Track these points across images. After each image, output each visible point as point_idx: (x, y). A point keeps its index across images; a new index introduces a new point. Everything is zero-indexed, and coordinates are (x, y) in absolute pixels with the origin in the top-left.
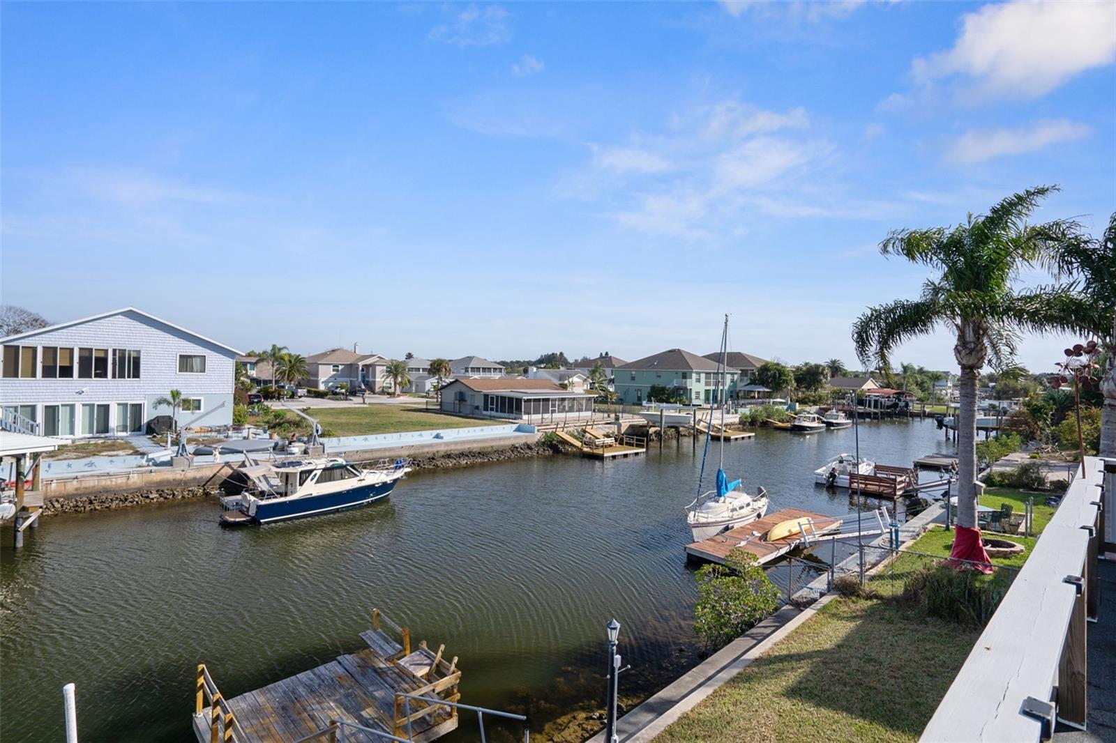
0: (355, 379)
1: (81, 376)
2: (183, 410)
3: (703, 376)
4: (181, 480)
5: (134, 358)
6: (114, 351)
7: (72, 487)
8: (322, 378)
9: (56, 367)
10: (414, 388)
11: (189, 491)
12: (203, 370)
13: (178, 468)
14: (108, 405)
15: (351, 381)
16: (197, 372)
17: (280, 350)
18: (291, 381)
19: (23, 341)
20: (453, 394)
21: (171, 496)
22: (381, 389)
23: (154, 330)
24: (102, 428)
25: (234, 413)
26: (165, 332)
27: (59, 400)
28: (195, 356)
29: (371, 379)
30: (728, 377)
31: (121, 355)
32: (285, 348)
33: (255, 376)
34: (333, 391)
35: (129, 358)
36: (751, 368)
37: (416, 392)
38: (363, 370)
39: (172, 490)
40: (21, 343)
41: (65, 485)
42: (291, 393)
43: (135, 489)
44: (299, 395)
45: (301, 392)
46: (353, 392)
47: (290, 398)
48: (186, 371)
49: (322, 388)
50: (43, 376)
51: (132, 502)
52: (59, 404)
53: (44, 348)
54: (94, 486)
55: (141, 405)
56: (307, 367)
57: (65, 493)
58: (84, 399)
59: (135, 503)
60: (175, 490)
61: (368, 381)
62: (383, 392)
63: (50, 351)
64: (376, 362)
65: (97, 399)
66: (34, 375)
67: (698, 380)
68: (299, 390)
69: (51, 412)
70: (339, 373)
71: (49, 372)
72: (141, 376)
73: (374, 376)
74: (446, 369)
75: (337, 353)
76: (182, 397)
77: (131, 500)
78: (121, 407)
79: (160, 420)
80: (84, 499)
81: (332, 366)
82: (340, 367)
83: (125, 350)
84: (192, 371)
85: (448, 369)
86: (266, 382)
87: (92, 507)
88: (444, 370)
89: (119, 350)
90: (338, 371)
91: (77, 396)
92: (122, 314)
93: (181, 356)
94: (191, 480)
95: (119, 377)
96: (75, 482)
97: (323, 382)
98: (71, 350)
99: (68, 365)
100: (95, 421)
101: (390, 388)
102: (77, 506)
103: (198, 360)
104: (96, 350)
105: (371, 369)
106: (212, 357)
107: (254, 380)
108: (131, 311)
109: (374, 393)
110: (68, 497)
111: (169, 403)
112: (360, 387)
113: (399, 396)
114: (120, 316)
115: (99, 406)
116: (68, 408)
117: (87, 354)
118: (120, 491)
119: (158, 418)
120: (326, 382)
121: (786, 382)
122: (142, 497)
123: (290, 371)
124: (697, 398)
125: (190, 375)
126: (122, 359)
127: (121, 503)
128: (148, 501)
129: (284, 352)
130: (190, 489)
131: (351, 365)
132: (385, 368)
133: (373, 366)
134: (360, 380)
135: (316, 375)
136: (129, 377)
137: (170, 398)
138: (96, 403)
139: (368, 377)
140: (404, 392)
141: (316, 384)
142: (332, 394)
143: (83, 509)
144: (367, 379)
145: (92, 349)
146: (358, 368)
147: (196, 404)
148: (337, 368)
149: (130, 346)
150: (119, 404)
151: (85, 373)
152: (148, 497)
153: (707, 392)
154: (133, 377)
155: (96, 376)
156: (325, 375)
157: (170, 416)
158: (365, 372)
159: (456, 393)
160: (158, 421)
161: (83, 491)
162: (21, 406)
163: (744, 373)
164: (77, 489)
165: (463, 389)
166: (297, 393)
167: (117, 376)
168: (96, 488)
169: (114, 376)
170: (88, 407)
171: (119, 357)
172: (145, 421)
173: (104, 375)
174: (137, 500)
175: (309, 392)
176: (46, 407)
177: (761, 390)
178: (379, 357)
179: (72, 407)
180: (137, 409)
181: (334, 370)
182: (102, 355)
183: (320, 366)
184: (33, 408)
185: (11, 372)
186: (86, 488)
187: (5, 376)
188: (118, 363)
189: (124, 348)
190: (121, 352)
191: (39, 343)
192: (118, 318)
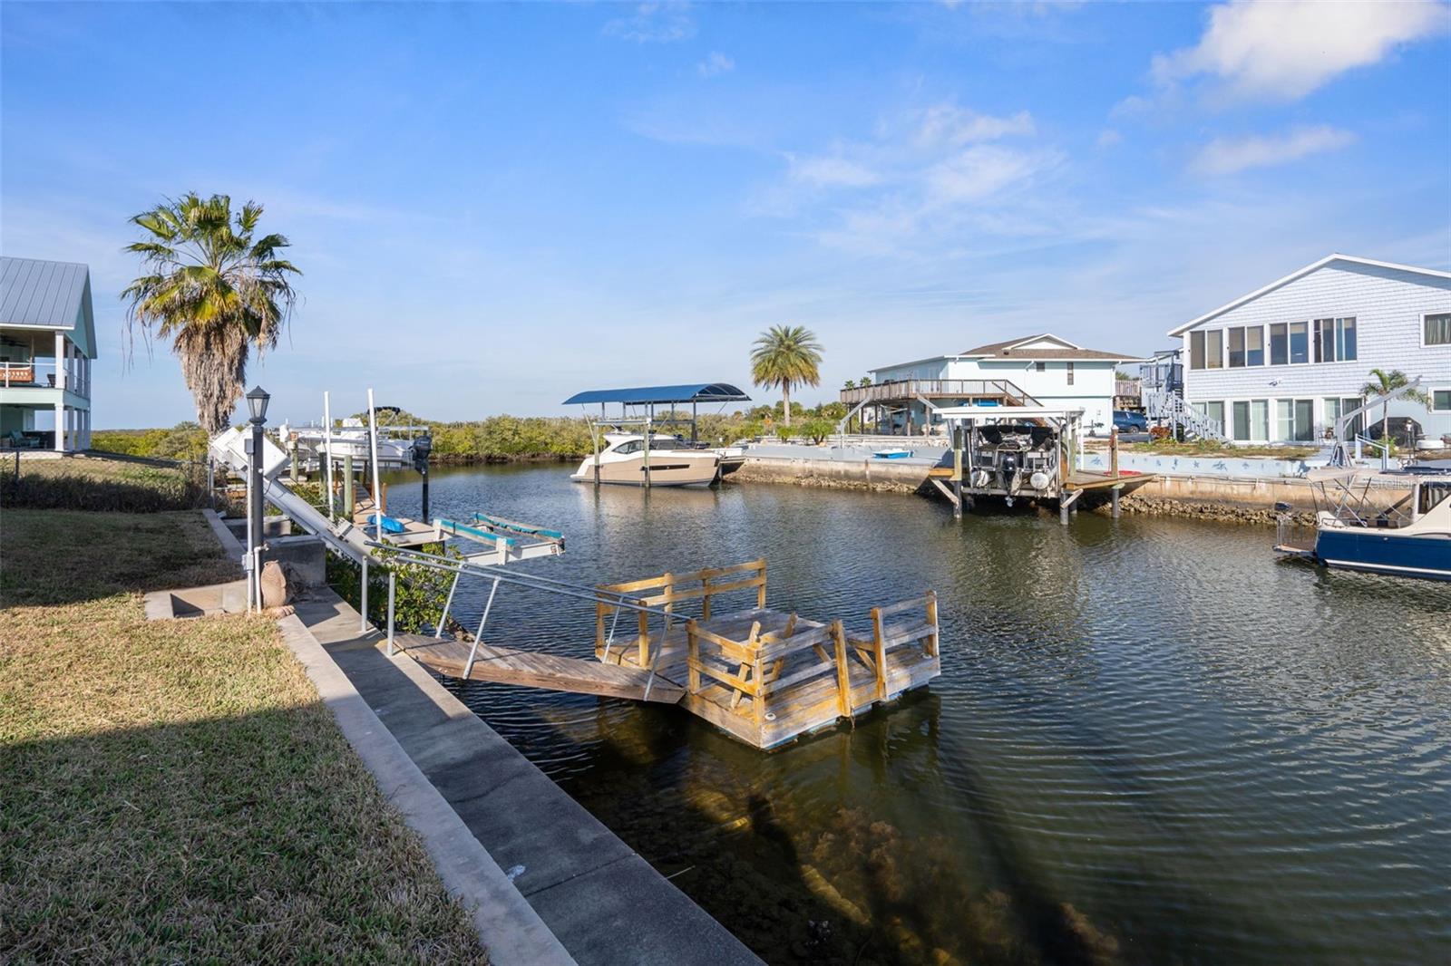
1: (1274, 362)
5: (1346, 330)
6: (1317, 323)
7: (1187, 488)
9: (1244, 352)
14: (1312, 401)
19: (1205, 325)
23: (1380, 281)
24: (1304, 432)
26: (1401, 281)
27: (1250, 394)
31: (1326, 328)
35: (1339, 331)
40: (1206, 327)
41: (1179, 485)
48: (1437, 342)
50: (1231, 365)
52: (1250, 399)
53: (1230, 329)
54: (1211, 492)
55: (1360, 399)
57: (1180, 495)
58: (1279, 393)
63: (1237, 333)
65: (1296, 393)
66: (1221, 365)
69: (1242, 409)
71: (1236, 360)
72: (1358, 357)
78: (1330, 403)
79: (1392, 424)
80: (1199, 505)
83: (1333, 319)
89: (1324, 320)
91: (1270, 388)
92: (1325, 266)
93: (1427, 318)
95: (1325, 361)
96: (1189, 483)
98: (1261, 329)
99: (1259, 348)
100: (1293, 423)
102: (1185, 511)
104: (1291, 324)
108: (1339, 259)
110: (1183, 500)
111: (1378, 393)
115: (1299, 402)
116: (1260, 405)
117: (1280, 331)
118: (1244, 504)
126: (1329, 334)
127: (1235, 517)
136: (1340, 359)
138: (1295, 398)
145: (1286, 324)
149: (1339, 312)
150: (1327, 399)
151: (1279, 357)
154: (1346, 359)
155: (1293, 360)
157: (1407, 418)
160: (1387, 425)
161: (1199, 496)
162: (1210, 402)
164: (1192, 493)
167: (1322, 359)
168: (1213, 495)
169: (1318, 359)
170: (1285, 404)
171: (1324, 331)
172: (1369, 425)
173: (1304, 359)
176: (1235, 403)
179: (1266, 402)
182: (1301, 330)
184: (1222, 404)
185: (1198, 363)
186: (1202, 493)
187: (1192, 368)
188: (1322, 341)
189: (1330, 317)
190: (1327, 323)
191: (1225, 324)
192: (1323, 272)
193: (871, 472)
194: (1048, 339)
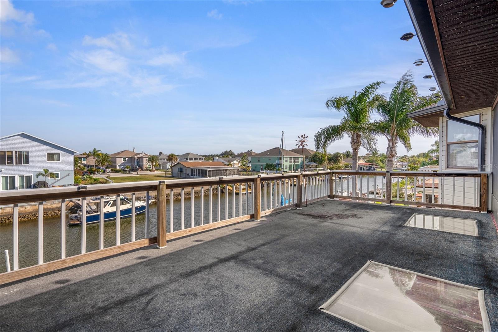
0: (134, 164)
2: (50, 178)
3: (288, 159)
4: (50, 208)
5: (26, 155)
6: (16, 152)
8: (118, 164)
10: (162, 168)
11: (54, 213)
12: (59, 160)
13: (49, 203)
14: (15, 177)
15: (132, 165)
16: (56, 161)
17: (97, 151)
18: (103, 165)
20: (177, 169)
21: (46, 216)
22: (146, 168)
23: (34, 142)
24: (12, 187)
25: (74, 179)
26: (40, 143)
28: (55, 154)
29: (141, 164)
30: (300, 159)
32: (100, 150)
33: (86, 163)
34: (123, 170)
35: (23, 155)
36: (310, 155)
37: (163, 169)
38: (137, 160)
39: (46, 213)
42: (103, 171)
43: (29, 212)
44: (107, 172)
45: (108, 170)
46: (133, 170)
47: (103, 173)
48: (51, 161)
49: (118, 168)
51: (28, 218)
54: (10, 212)
55: (30, 176)
56: (110, 159)
58: (2, 174)
59: (29, 218)
60: (48, 212)
61: (140, 165)
62: (147, 170)
64: (143, 156)
65: (9, 174)
67: (287, 161)
68: (107, 169)
70: (126, 161)
72: (30, 163)
73: (143, 162)
74: (175, 158)
75: (125, 152)
76: (50, 172)
77: (27, 217)
78: (21, 177)
79: (40, 183)
80: (5, 217)
81: (122, 158)
82: (127, 159)
83: (21, 152)
84: (54, 161)
85: (176, 158)
86: (91, 166)
87: (9, 221)
88: (174, 159)
89: (18, 152)
90: (125, 160)
92: (19, 135)
93: (48, 154)
94: (55, 208)
96: (0, 210)
97: (118, 166)
100: (8, 184)
101: (150, 167)
102: (2, 221)
103: (56, 155)
104: (7, 152)
105: (141, 159)
106: (63, 155)
107: (85, 165)
108: (23, 134)
109: (143, 170)
111: (43, 175)
112: (136, 167)
113: (154, 171)
117: (3, 154)
118: (22, 213)
119: (38, 182)
120: (120, 166)
121: (324, 161)
122: (33, 216)
123: (102, 161)
124: (286, 168)
125: (53, 162)
127: (23, 218)
128: (35, 218)
129: (100, 152)
130: (55, 212)
131: (132, 157)
132: (148, 158)
133: (142, 158)
134: (136, 164)
135: (115, 162)
136: (24, 164)
137: (43, 173)
138: (9, 176)
139: (140, 163)
140: (157, 170)
141: (115, 167)
142: (123, 171)
143: (5, 222)
144: (139, 164)
145: (5, 151)
146: (135, 159)
147: (57, 176)
148: (125, 159)
149: (24, 149)
150: (19, 176)
151: (2, 162)
152: (35, 216)
153: (291, 165)
154: (26, 164)
155: (8, 163)
156: (119, 162)
157: (44, 181)
158: (138, 161)
159: (178, 169)
160: (39, 183)
161: (4, 214)
163: (307, 157)
165: (182, 167)
166: (106, 170)
167: (18, 163)
168: (11, 213)
169: (16, 163)
170: (5, 178)
171: (19, 155)
172: (32, 184)
173: (12, 163)
174: (30, 217)
175: (112, 170)
177: (313, 164)
178: (145, 154)
180: (28, 178)
181: (123, 160)
182: (10, 154)
183: (117, 158)
186: (6, 213)
188: (18, 158)
189: (21, 151)
190: (19, 153)
192: (17, 137)
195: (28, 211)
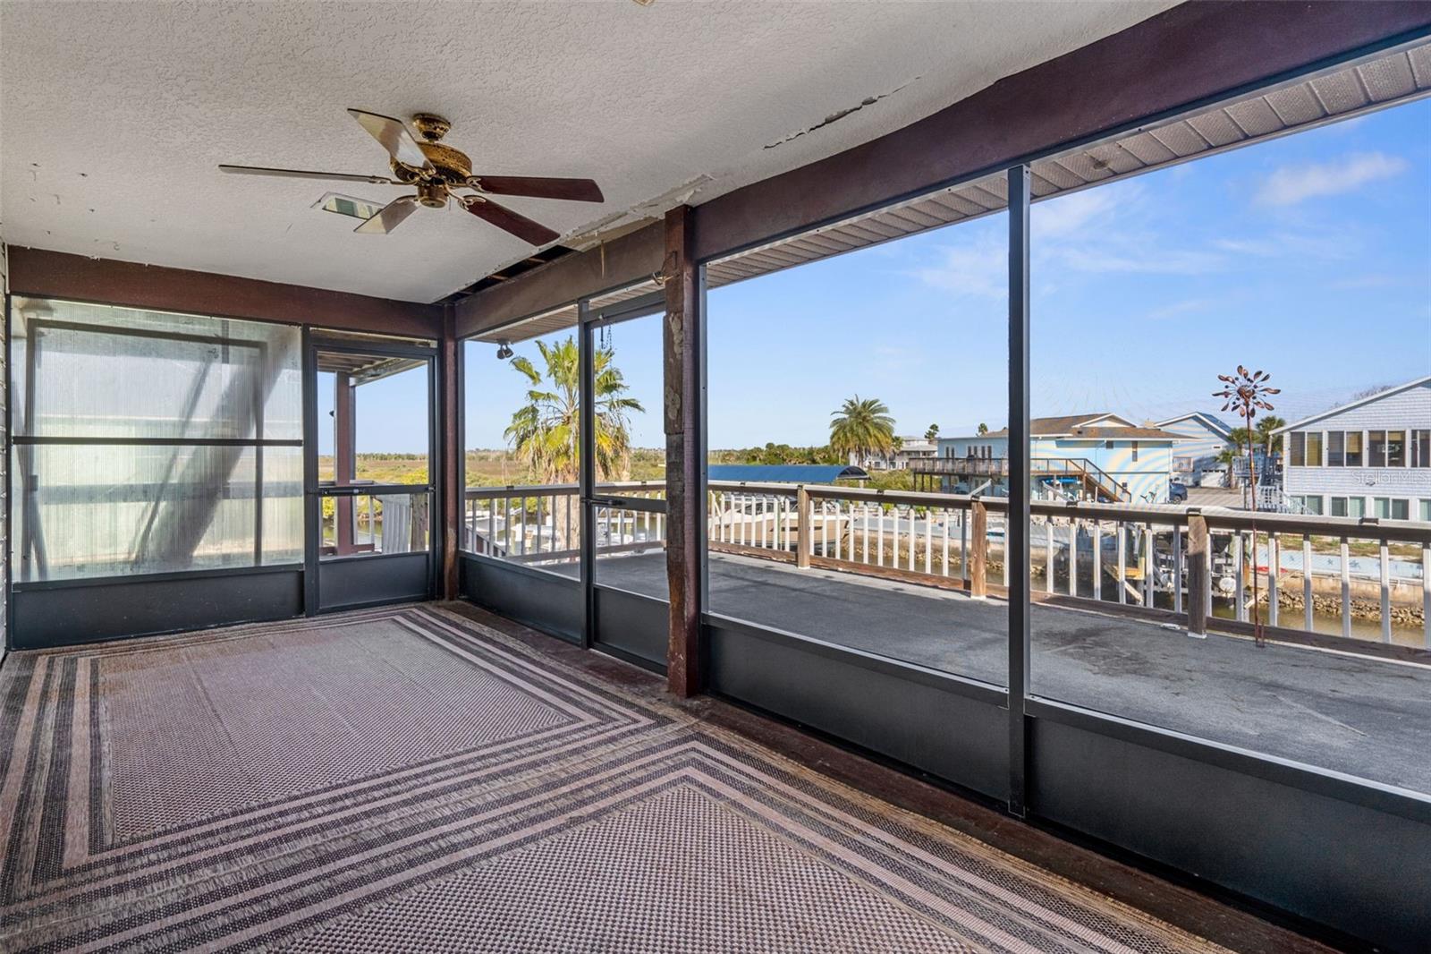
1: (1372, 464)
6: (1414, 432)
7: (1327, 584)
9: (1343, 454)
14: (1407, 501)
19: (1308, 427)
27: (1347, 491)
31: (1424, 437)
40: (1306, 430)
41: (1321, 581)
43: (1405, 603)
50: (1330, 465)
51: (1396, 617)
52: (1347, 496)
53: (1330, 433)
57: (1322, 590)
58: (1376, 492)
63: (1336, 437)
65: (1393, 493)
66: (1320, 463)
69: (1339, 504)
71: (1335, 461)
78: (1425, 504)
89: (1421, 431)
91: (1368, 487)
92: (1423, 384)
95: (1421, 466)
96: (1331, 580)
98: (1360, 434)
99: (1356, 451)
104: (1389, 432)
110: (1323, 595)
114: (1420, 388)
115: (1395, 501)
116: (1358, 501)
117: (1378, 437)
126: (1425, 442)
138: (1391, 497)
145: (1384, 432)
150: (1422, 501)
151: (1376, 460)
155: (1391, 463)
162: (1308, 496)
167: (1419, 465)
169: (1414, 464)
170: (1381, 503)
171: (1421, 440)
173: (1401, 463)
174: (1403, 616)
176: (1333, 498)
179: (1362, 500)
182: (1398, 438)
184: (1320, 498)
185: (1298, 460)
187: (1292, 464)
188: (1419, 449)
189: (1427, 428)
190: (1424, 433)
191: (1324, 428)
192: (1419, 390)
193: (992, 551)
194: (1113, 418)
195: (1401, 599)
